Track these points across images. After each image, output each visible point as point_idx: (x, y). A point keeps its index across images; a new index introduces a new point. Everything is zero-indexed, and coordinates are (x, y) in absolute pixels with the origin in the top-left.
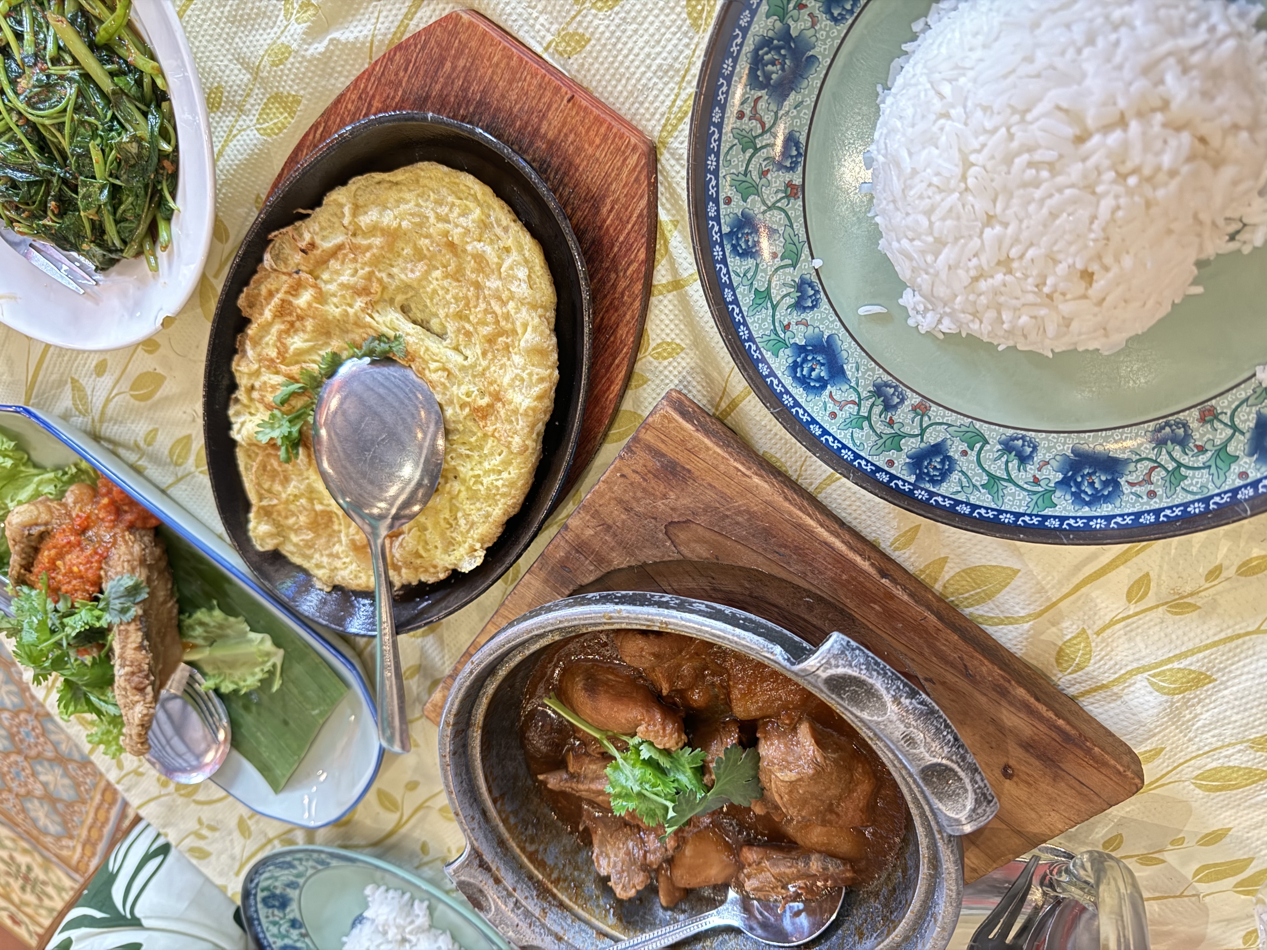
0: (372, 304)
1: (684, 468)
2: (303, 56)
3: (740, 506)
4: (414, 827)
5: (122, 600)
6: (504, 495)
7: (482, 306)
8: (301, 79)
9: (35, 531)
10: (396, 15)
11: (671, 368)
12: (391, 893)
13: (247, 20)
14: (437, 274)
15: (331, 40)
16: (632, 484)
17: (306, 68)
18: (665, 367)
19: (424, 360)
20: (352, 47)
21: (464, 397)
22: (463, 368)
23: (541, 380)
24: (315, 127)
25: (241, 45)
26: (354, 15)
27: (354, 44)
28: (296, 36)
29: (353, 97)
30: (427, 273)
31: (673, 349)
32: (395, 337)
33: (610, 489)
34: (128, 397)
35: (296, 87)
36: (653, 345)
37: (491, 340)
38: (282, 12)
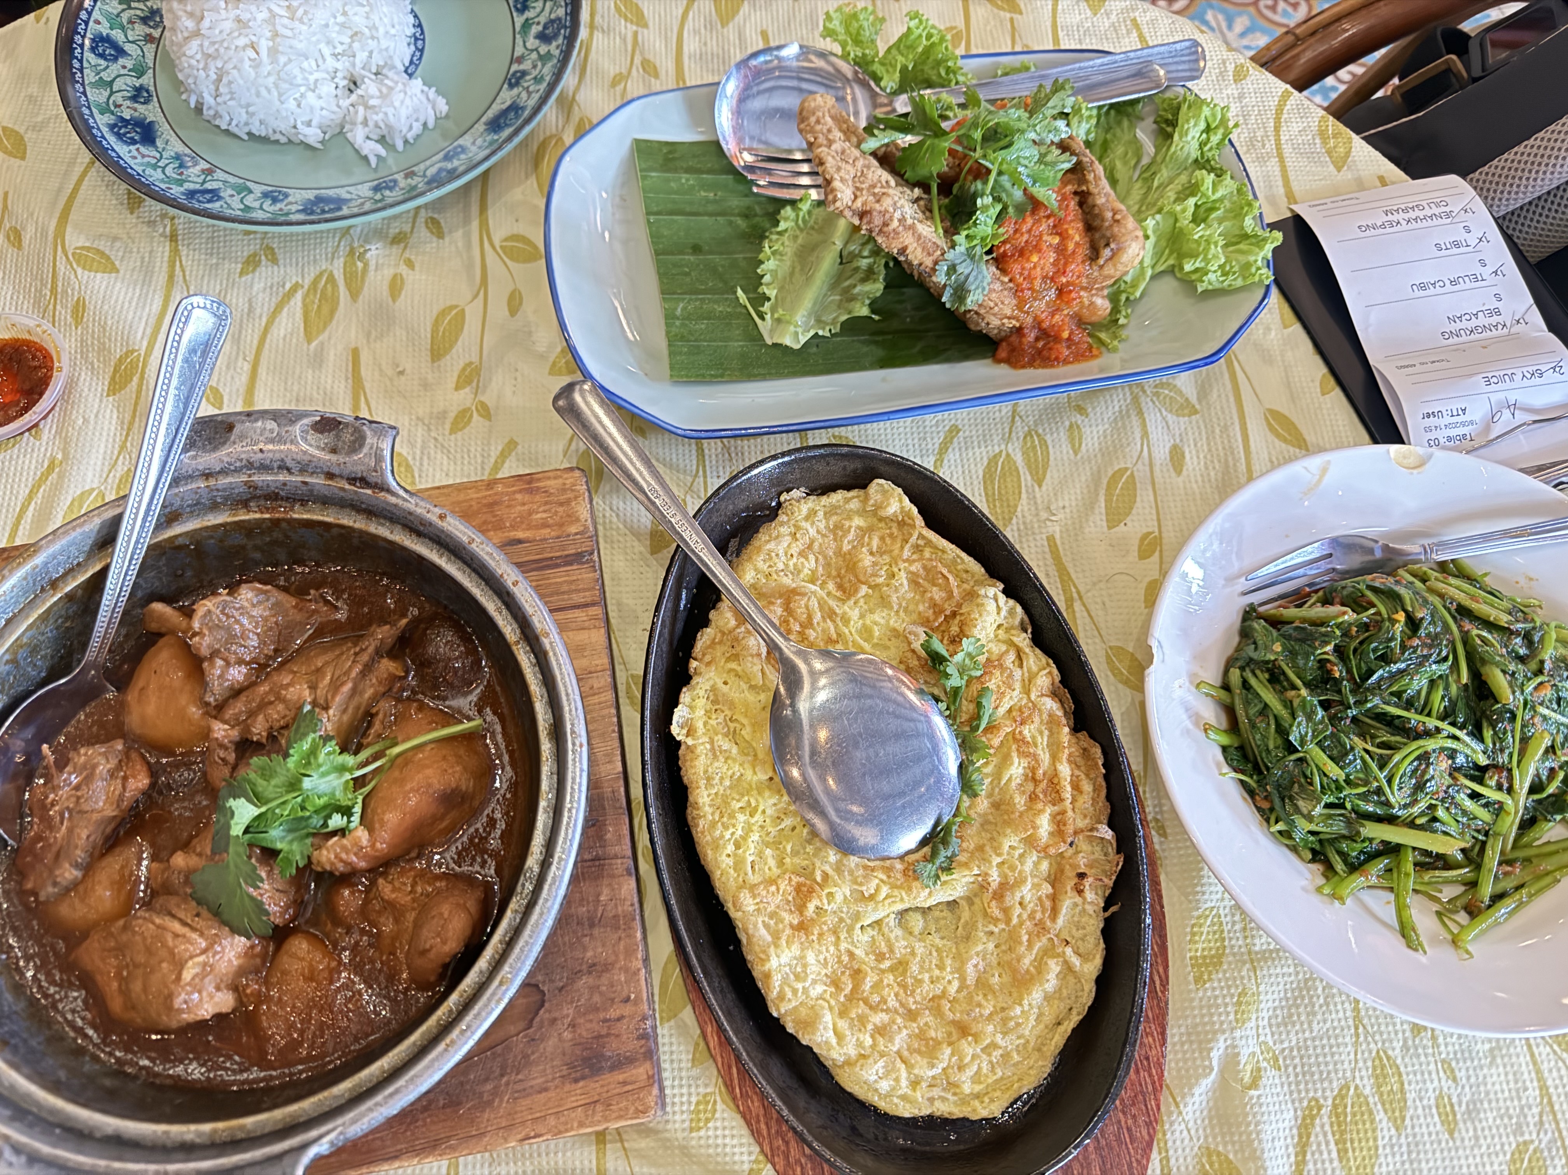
0: (983, 887)
1: (583, 1078)
2: (1224, 1032)
3: (501, 1101)
4: (468, 246)
5: (962, 278)
6: (713, 824)
7: (892, 1003)
8: (1210, 1007)
9: (1106, 253)
10: (1176, 1151)
11: (685, 1099)
12: (417, 128)
13: (1295, 999)
14: (953, 989)
15: (1212, 1069)
16: (613, 1000)
17: (1214, 1023)
18: (690, 1094)
19: (897, 887)
20: (1190, 1081)
21: (834, 890)
22: (857, 917)
23: (781, 997)
24: (1165, 983)
25: (1285, 970)
26: (1210, 1111)
27: (1190, 1089)
28: (1244, 1041)
29: (1154, 1052)
30: (963, 979)
31: (699, 1120)
32: (937, 877)
33: (626, 970)
34: (1129, 465)
35: (1209, 994)
36: (720, 1106)
37: (857, 974)
38: (1271, 1043)
